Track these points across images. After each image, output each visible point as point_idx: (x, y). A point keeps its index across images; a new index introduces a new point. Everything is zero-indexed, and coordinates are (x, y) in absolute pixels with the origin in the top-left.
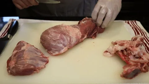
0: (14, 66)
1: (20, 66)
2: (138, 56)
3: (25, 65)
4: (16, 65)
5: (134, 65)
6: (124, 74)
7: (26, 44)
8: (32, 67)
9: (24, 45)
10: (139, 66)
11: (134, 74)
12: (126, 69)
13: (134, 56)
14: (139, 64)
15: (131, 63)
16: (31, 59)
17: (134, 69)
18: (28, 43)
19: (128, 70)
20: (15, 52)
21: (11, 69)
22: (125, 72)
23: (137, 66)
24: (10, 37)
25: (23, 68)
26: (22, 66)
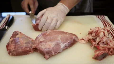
0: (14, 49)
1: (19, 49)
2: (106, 43)
3: (22, 48)
4: (16, 48)
5: (103, 50)
6: (95, 57)
7: (19, 34)
8: (28, 49)
9: (18, 34)
10: (107, 51)
11: (103, 56)
12: (97, 53)
13: (103, 43)
14: (107, 49)
15: (101, 48)
16: (26, 43)
17: (103, 53)
18: (21, 33)
19: (98, 53)
20: (12, 39)
21: (12, 52)
22: (96, 55)
23: (105, 51)
24: (7, 28)
25: (21, 50)
26: (21, 49)
